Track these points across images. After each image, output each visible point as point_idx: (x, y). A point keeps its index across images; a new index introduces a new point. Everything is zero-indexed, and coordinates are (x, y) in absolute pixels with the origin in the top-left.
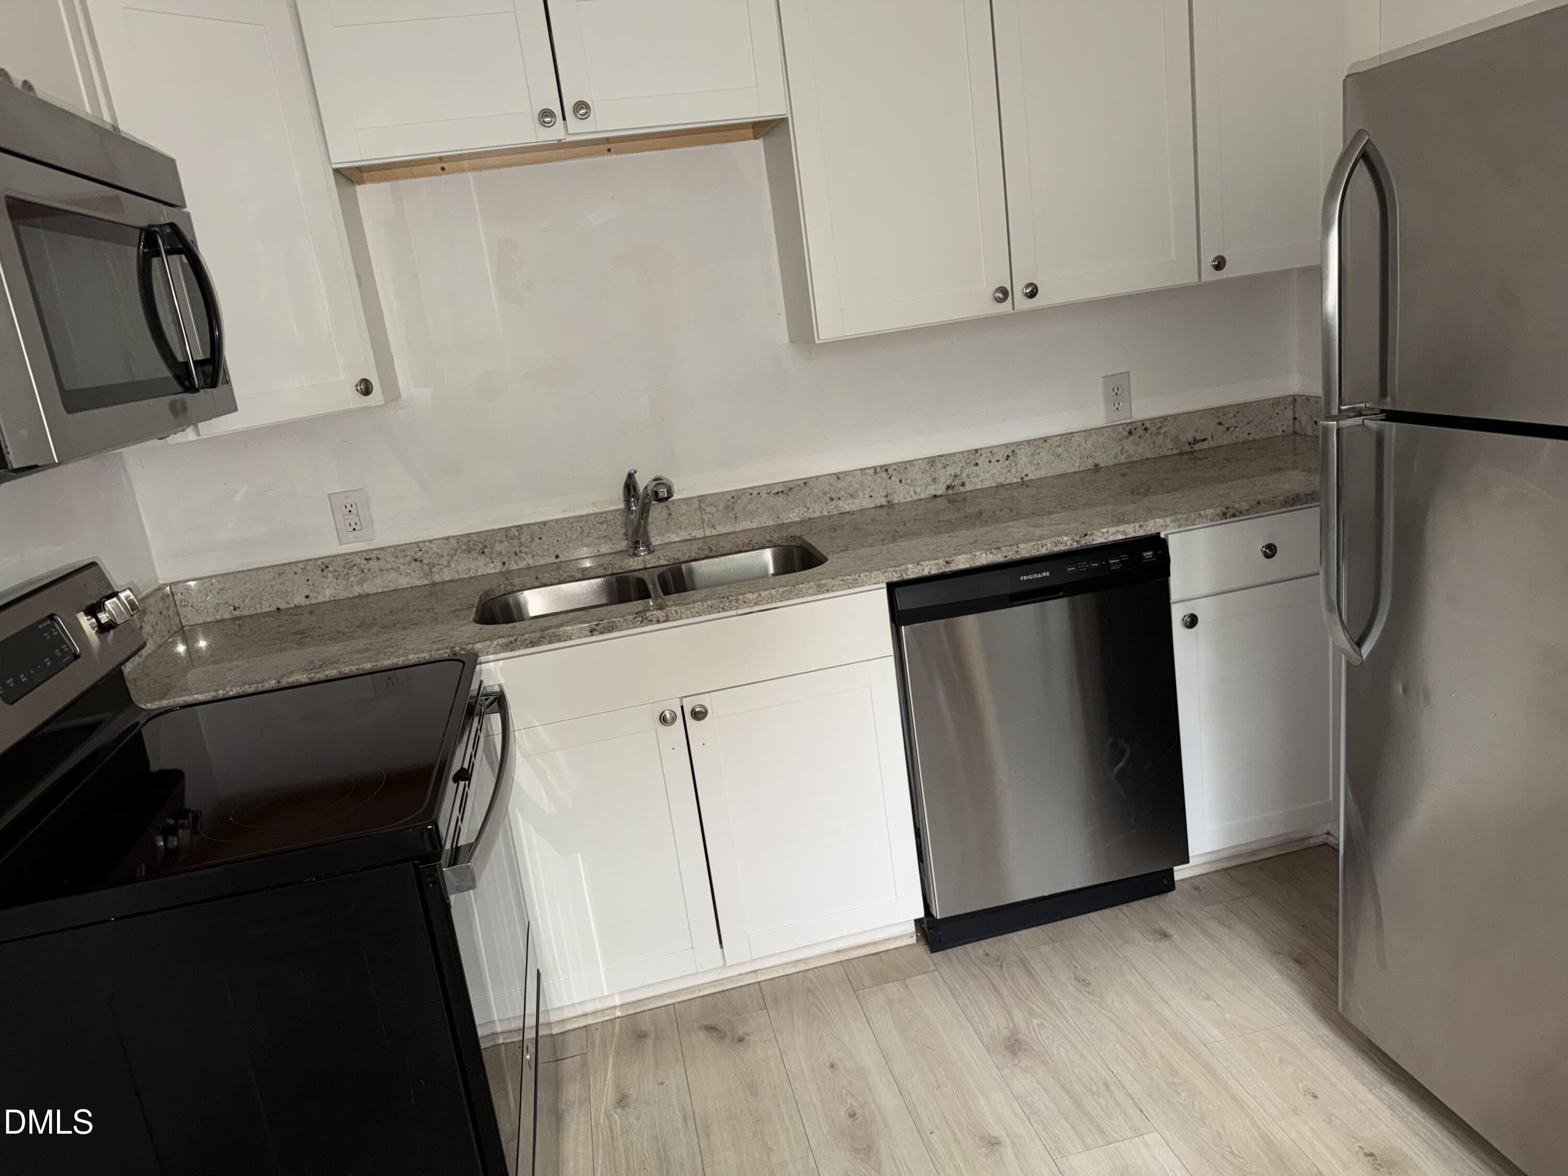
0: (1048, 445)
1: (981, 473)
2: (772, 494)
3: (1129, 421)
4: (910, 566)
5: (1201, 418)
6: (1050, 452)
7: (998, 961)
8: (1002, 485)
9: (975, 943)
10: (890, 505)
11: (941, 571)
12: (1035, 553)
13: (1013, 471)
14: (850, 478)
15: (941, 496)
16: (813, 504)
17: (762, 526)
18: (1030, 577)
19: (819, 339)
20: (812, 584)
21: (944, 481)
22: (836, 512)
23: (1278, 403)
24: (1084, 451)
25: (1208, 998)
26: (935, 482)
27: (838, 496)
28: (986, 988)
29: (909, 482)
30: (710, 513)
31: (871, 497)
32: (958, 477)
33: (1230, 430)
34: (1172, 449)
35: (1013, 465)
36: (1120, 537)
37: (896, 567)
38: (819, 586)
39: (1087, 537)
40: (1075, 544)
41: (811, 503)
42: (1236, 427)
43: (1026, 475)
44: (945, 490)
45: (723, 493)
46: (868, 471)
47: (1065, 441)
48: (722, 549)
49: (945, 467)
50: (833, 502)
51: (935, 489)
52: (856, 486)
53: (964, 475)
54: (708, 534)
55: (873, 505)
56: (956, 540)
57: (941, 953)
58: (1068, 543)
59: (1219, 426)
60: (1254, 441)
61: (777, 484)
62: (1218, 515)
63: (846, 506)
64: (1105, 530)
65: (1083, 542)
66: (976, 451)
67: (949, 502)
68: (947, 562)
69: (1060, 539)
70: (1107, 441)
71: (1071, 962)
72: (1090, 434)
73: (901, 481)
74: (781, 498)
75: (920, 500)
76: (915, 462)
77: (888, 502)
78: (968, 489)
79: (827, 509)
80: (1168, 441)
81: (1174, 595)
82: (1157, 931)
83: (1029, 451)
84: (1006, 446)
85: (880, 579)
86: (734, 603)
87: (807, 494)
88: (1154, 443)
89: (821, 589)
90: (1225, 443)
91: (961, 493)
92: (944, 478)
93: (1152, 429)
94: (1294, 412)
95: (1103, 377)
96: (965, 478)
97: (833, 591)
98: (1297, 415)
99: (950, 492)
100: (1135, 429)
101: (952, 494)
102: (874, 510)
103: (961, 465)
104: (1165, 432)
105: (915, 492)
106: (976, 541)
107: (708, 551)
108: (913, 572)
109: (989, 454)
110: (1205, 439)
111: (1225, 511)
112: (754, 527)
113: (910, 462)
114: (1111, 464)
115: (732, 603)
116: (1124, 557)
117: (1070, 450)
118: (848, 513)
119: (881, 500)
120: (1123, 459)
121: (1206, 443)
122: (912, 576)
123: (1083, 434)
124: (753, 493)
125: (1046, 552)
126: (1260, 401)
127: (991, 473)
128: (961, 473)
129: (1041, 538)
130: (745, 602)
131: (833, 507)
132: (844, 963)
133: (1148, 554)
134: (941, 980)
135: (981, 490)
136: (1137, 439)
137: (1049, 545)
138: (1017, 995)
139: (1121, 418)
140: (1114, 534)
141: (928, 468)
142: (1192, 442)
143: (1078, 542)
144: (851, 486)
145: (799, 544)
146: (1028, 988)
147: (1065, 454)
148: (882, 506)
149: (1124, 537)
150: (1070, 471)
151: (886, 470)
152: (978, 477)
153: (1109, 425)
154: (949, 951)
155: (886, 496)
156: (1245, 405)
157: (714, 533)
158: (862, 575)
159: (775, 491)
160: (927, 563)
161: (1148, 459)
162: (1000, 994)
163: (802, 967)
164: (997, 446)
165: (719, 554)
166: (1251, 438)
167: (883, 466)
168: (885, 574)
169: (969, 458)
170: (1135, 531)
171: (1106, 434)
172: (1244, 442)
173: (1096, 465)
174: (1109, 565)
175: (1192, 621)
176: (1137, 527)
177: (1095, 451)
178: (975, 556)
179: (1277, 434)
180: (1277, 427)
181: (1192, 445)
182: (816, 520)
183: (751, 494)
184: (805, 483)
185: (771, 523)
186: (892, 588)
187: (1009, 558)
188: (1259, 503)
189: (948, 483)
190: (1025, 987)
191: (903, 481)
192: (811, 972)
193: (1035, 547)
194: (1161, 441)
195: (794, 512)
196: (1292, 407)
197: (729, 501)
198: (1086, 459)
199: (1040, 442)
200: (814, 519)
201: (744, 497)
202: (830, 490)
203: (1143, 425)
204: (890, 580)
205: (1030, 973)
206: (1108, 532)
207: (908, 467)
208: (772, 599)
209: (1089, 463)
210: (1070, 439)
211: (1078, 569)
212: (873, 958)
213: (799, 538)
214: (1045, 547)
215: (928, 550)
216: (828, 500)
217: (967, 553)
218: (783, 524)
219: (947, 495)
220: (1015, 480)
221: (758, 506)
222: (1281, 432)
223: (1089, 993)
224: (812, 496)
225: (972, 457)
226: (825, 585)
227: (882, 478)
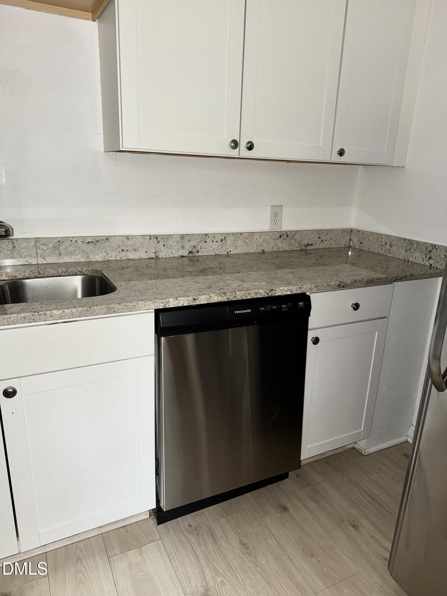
0: (242, 236)
1: (208, 247)
2: (85, 243)
3: (280, 230)
4: (171, 300)
5: (311, 234)
6: (243, 241)
7: (196, 531)
8: (218, 255)
9: (183, 517)
10: (157, 258)
11: (190, 304)
12: (244, 298)
13: (224, 248)
14: (135, 240)
15: (185, 256)
16: (111, 252)
17: (77, 261)
18: (240, 312)
19: (123, 147)
20: (104, 306)
21: (188, 248)
22: (125, 259)
23: (345, 231)
24: (258, 243)
25: (312, 556)
26: (183, 249)
27: (127, 249)
28: (189, 552)
29: (169, 246)
30: (42, 250)
31: (146, 252)
32: (196, 248)
33: (323, 241)
34: (297, 247)
35: (224, 245)
36: (289, 293)
37: (162, 299)
38: (108, 308)
39: (273, 291)
40: (266, 294)
41: (110, 251)
42: (326, 240)
43: (230, 251)
44: (188, 254)
45: (53, 238)
46: (146, 237)
47: (250, 236)
48: (47, 273)
49: (189, 241)
50: (124, 252)
51: (183, 252)
52: (138, 245)
53: (199, 247)
54: (40, 262)
55: (147, 257)
56: (198, 285)
57: (163, 524)
58: (263, 294)
59: (319, 239)
60: (332, 248)
61: (89, 237)
62: (336, 285)
63: (132, 255)
64: (282, 288)
65: (270, 294)
66: (206, 235)
67: (190, 260)
68: (194, 299)
69: (258, 291)
70: (270, 239)
71: (237, 530)
72: (262, 234)
73: (164, 245)
74: (91, 246)
75: (174, 257)
76: (173, 236)
77: (156, 256)
78: (200, 255)
79: (120, 256)
80: (296, 243)
81: (310, 326)
82: (281, 506)
83: (233, 238)
84: (222, 234)
85: (151, 307)
86: (43, 317)
87: (107, 246)
88: (290, 243)
89: (110, 311)
90: (320, 247)
91: (196, 256)
92: (188, 247)
93: (290, 236)
94: (350, 237)
95: (271, 206)
96: (199, 248)
97: (118, 313)
98: (352, 238)
99: (191, 255)
100: (283, 235)
101: (192, 256)
102: (148, 259)
103: (198, 241)
104: (296, 238)
105: (172, 253)
106: (210, 287)
107: (38, 274)
108: (172, 303)
109: (213, 237)
110: (312, 245)
111: (340, 284)
112: (72, 261)
113: (171, 236)
114: (270, 251)
115: (41, 317)
116: (290, 304)
117: (252, 241)
118: (132, 259)
119: (152, 255)
120: (275, 249)
121: (312, 246)
122: (172, 306)
123: (259, 234)
124: (72, 241)
125: (250, 298)
126: (337, 229)
127: (213, 248)
128: (198, 245)
129: (248, 289)
130: (52, 316)
131: (123, 255)
132: (103, 535)
133: (301, 304)
134: (163, 547)
135: (207, 256)
136: (283, 240)
137: (253, 294)
138: (208, 558)
139: (276, 229)
140: (286, 291)
141: (180, 240)
142: (307, 245)
143: (268, 294)
144: (135, 244)
145: (99, 275)
146: (214, 551)
147: (250, 243)
148: (152, 258)
149: (291, 293)
150: (251, 252)
151: (157, 238)
152: (206, 249)
153: (271, 231)
154: (168, 523)
155: (155, 253)
156: (331, 230)
157: (45, 262)
158: (139, 303)
159: (87, 241)
160: (182, 298)
161: (286, 251)
162: (197, 557)
163: (76, 540)
164: (217, 234)
165: (45, 276)
166: (331, 246)
167: (155, 236)
168: (155, 304)
169: (202, 238)
170: (296, 290)
171: (270, 235)
172: (328, 248)
173: (263, 251)
174: (281, 308)
175: (316, 341)
176: (298, 288)
177: (264, 243)
178: (211, 297)
179: (342, 246)
180: (343, 243)
181: (306, 247)
182: (112, 262)
183: (71, 241)
184: (107, 239)
185: (83, 260)
186: (158, 312)
187: (230, 300)
188: (355, 281)
189: (190, 250)
190: (212, 551)
191: (166, 246)
192: (82, 542)
193: (245, 294)
194: (293, 243)
195: (98, 255)
196: (350, 234)
197: (56, 243)
198: (259, 247)
199: (239, 235)
200: (111, 261)
201: (66, 242)
202: (122, 245)
203: (287, 233)
204: (158, 308)
205: (215, 540)
206: (283, 289)
207: (169, 238)
208: (72, 315)
209: (260, 249)
210: (253, 236)
211: (266, 309)
212: (122, 530)
213: (100, 271)
214: (250, 295)
215: (182, 290)
216: (121, 251)
217: (207, 295)
218: (91, 262)
219: (189, 256)
220: (224, 253)
221: (75, 248)
222: (344, 245)
223: (248, 554)
224: (110, 247)
225: (204, 237)
226: (113, 308)
227: (154, 242)
